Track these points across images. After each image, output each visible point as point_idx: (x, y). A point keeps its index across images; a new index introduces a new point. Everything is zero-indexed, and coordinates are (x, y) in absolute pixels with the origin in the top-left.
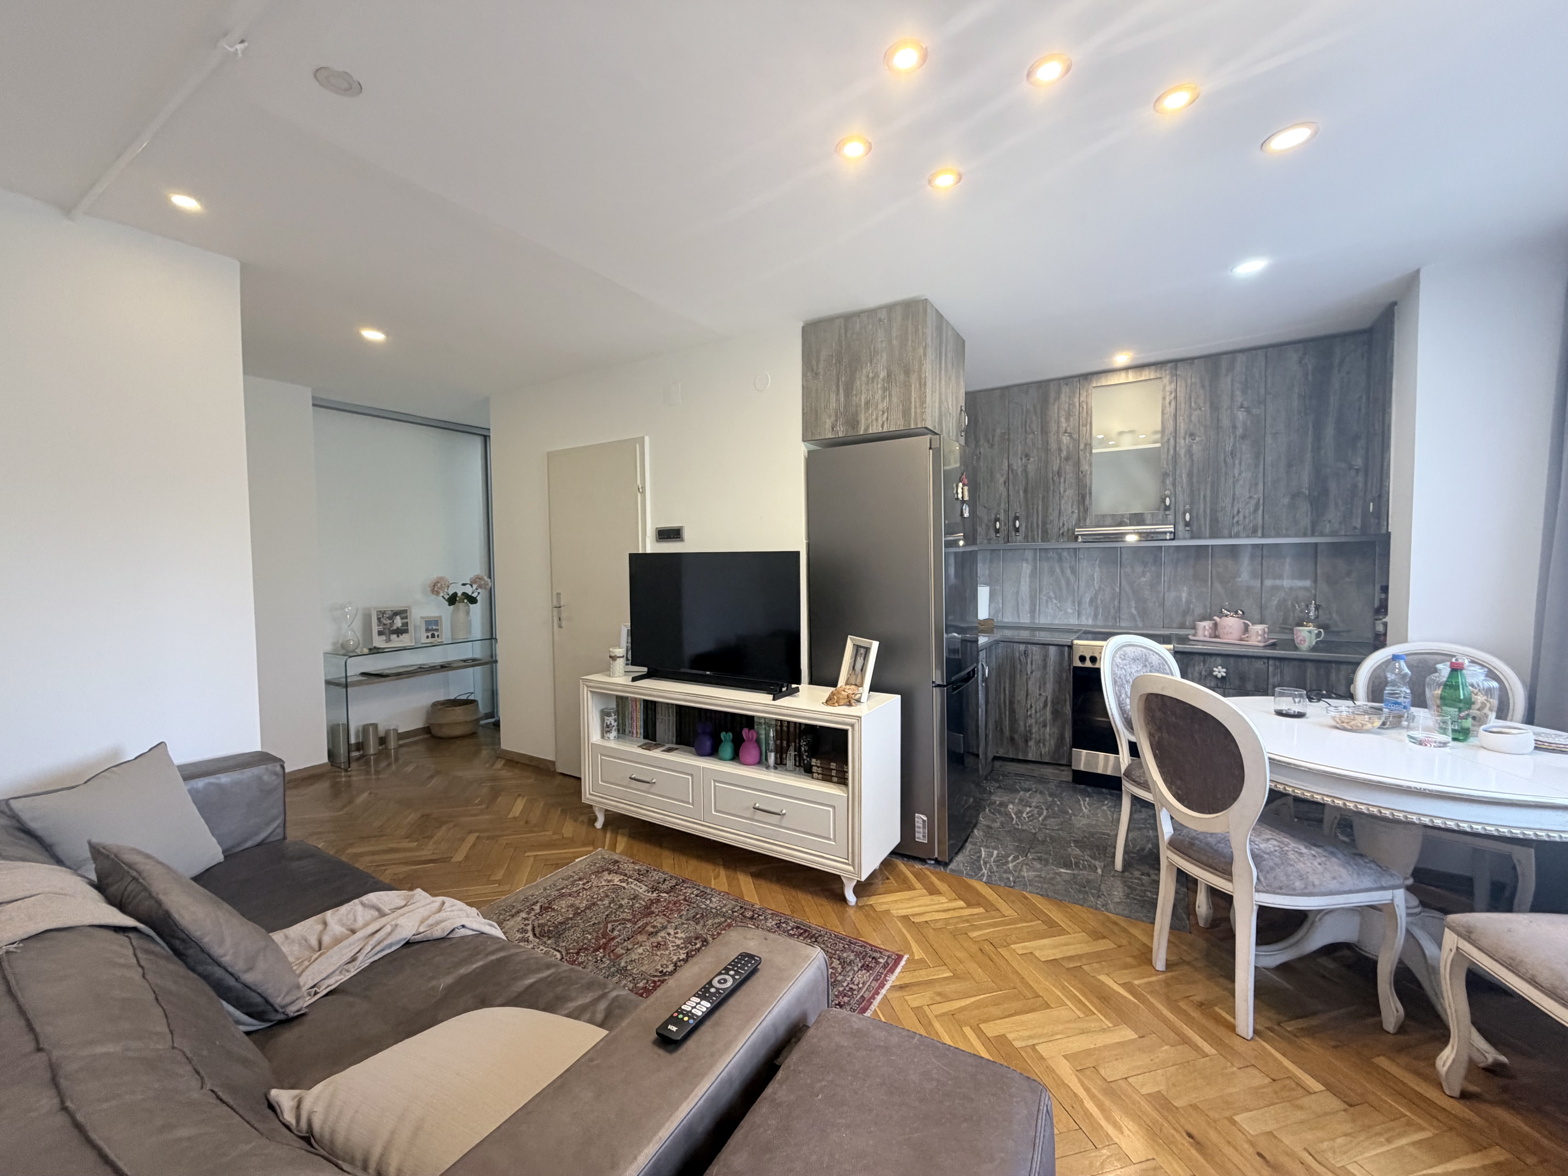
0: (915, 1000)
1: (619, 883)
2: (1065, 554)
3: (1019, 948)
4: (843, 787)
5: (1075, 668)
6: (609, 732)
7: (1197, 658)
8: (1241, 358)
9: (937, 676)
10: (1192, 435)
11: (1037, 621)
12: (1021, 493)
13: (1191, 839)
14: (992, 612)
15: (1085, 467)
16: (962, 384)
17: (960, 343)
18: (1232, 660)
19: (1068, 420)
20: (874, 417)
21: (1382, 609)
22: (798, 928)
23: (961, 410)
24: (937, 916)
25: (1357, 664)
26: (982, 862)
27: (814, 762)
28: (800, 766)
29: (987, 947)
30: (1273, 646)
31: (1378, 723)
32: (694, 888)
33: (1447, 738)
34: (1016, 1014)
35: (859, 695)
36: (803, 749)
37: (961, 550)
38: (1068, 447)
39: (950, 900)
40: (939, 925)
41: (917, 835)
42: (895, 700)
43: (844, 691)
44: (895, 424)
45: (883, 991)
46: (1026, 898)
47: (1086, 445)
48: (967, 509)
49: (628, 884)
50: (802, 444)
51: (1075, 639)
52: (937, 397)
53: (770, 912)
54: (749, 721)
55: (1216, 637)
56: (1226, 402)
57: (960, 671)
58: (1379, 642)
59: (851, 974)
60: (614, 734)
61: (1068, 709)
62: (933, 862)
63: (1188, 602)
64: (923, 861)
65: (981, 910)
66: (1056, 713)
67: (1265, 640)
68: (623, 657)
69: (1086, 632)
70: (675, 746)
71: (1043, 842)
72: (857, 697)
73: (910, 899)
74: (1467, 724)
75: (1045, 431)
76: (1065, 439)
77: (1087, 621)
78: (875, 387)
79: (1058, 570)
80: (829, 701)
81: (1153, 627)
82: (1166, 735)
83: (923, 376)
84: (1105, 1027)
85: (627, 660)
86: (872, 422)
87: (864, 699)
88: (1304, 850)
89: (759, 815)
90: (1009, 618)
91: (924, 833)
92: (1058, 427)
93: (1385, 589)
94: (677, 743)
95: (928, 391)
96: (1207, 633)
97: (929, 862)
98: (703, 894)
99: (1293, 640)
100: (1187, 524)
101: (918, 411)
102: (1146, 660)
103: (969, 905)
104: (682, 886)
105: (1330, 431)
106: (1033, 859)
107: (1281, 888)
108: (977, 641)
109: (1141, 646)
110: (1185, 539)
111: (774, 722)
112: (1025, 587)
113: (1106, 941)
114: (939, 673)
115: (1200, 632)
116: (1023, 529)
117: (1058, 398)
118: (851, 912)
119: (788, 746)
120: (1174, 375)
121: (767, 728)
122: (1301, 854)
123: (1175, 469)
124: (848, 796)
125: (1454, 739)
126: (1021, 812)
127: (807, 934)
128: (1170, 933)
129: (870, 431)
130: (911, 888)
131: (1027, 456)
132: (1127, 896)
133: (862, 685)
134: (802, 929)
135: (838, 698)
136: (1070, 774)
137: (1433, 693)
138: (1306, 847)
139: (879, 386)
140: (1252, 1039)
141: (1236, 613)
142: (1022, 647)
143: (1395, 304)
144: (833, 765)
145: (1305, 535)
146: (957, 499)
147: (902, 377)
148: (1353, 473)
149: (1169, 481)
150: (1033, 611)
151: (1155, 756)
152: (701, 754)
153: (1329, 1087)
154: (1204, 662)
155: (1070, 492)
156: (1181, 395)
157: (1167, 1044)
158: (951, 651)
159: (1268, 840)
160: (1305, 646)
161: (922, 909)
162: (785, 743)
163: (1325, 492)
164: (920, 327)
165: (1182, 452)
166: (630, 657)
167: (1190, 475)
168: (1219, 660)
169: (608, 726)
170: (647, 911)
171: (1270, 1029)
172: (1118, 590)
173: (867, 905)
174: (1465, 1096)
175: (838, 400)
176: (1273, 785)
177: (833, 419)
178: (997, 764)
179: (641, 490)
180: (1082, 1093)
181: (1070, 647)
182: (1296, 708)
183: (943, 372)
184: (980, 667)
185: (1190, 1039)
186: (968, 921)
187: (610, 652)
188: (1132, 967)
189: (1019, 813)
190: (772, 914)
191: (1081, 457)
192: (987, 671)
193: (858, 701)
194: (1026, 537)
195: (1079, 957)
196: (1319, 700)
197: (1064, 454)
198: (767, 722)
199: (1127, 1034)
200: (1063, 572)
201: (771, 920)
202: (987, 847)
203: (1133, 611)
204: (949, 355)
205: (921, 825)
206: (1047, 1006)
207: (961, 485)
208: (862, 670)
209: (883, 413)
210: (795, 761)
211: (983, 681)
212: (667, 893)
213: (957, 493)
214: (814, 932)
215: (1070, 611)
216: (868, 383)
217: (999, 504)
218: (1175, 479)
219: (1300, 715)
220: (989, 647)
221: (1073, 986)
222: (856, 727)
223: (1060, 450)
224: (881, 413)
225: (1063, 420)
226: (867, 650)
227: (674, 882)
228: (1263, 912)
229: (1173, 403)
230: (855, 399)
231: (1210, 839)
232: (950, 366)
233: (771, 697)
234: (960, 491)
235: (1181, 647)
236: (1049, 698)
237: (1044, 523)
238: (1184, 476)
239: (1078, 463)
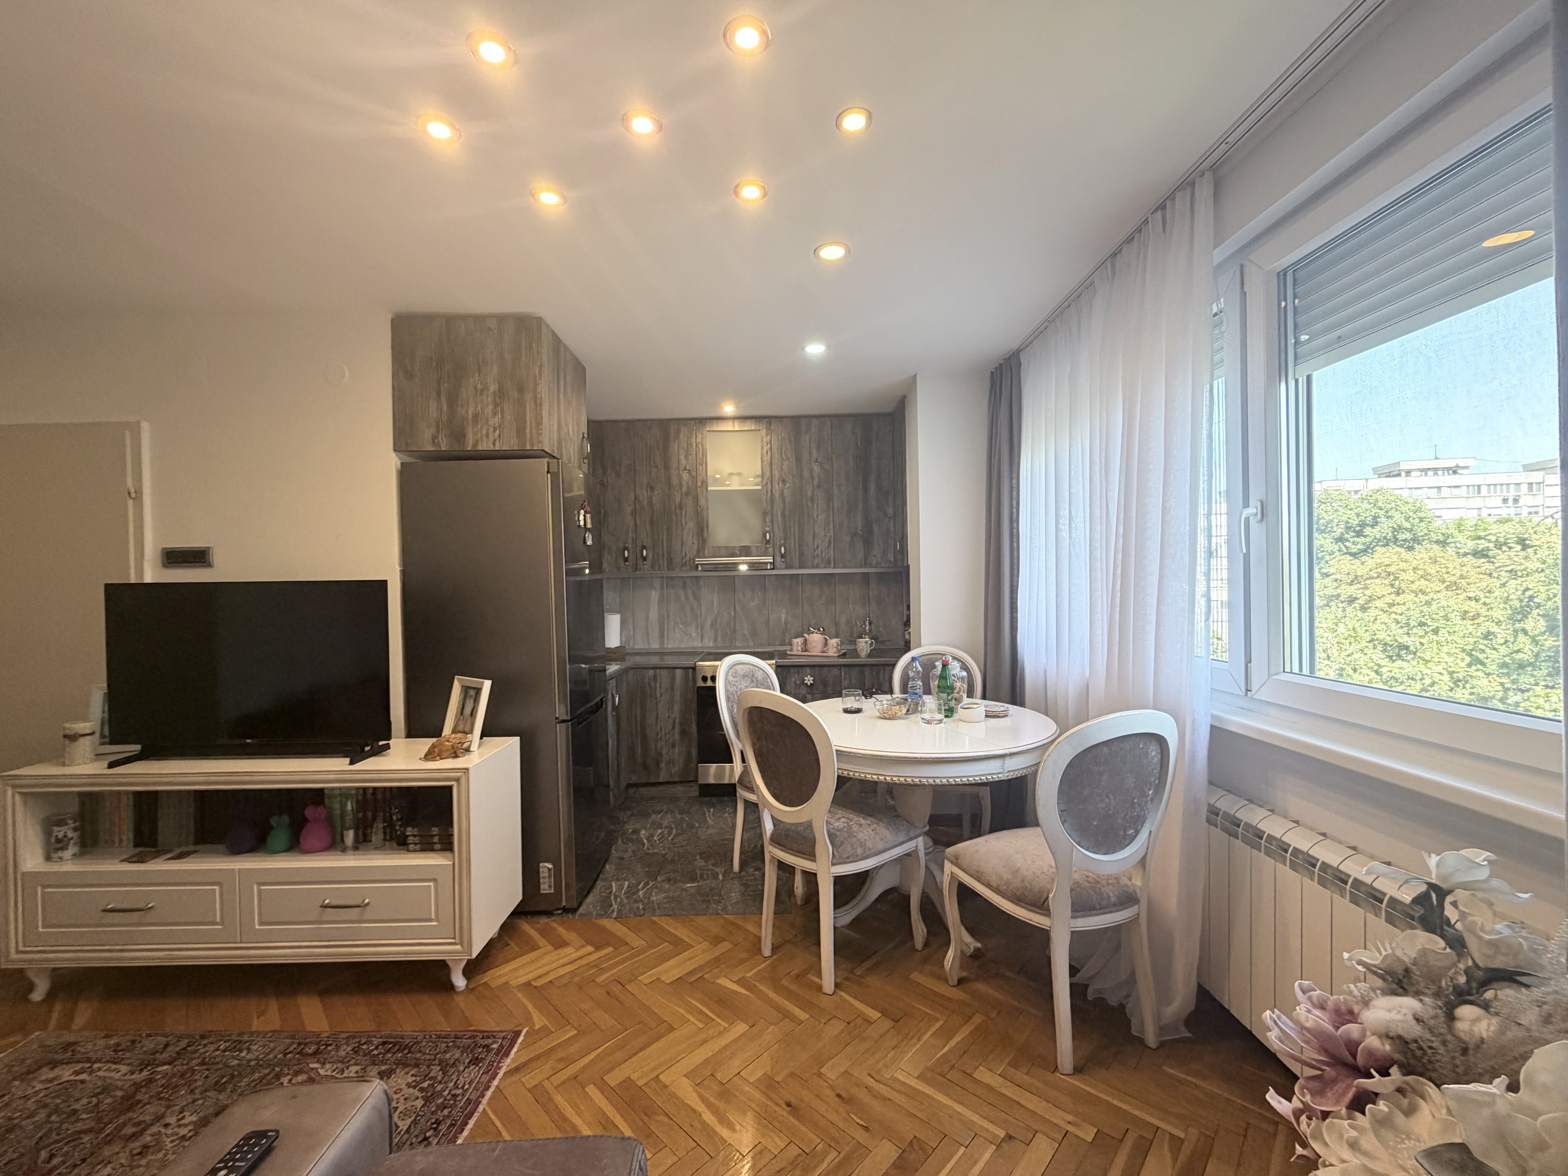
0: (530, 1079)
1: (72, 1078)
2: (689, 582)
3: (645, 978)
4: (448, 854)
5: (699, 688)
6: (62, 849)
7: (792, 670)
8: (815, 422)
9: (561, 711)
10: (784, 481)
11: (666, 646)
12: (648, 522)
13: (786, 831)
14: (624, 639)
15: (702, 502)
16: (584, 411)
17: (580, 371)
18: (817, 669)
19: (686, 458)
20: (484, 432)
21: (907, 623)
22: (384, 1043)
23: (583, 437)
24: (562, 971)
25: (894, 665)
26: (612, 897)
27: (409, 831)
28: (391, 839)
29: (616, 989)
30: (844, 655)
31: (904, 711)
32: (221, 1040)
33: (941, 716)
34: (642, 1049)
35: (468, 744)
36: (394, 818)
37: (587, 578)
38: (688, 484)
39: (577, 950)
40: (564, 981)
41: (542, 886)
42: (513, 743)
43: (448, 741)
44: (509, 443)
45: (496, 1083)
46: (654, 923)
47: (703, 482)
48: (591, 537)
49: (91, 1073)
50: (393, 455)
51: (699, 661)
52: (556, 420)
53: (344, 1036)
54: (317, 796)
55: (806, 651)
56: (805, 456)
57: (588, 702)
58: (907, 648)
59: (454, 1077)
60: (72, 850)
61: (694, 728)
62: (560, 912)
63: (786, 623)
64: (549, 913)
65: (610, 949)
66: (684, 733)
67: (839, 651)
68: (92, 734)
69: (709, 654)
70: (192, 848)
71: (672, 862)
72: (465, 746)
73: (532, 962)
74: (953, 703)
75: (667, 467)
76: (685, 476)
77: (709, 643)
78: (485, 401)
79: (683, 597)
80: (430, 756)
81: (761, 645)
82: (764, 742)
83: (539, 396)
84: (721, 1029)
85: (102, 736)
86: (482, 437)
87: (474, 747)
88: (863, 822)
89: (331, 914)
90: (640, 645)
91: (550, 882)
92: (679, 463)
93: (908, 607)
94: (196, 843)
95: (545, 412)
96: (799, 648)
97: (556, 912)
98: (237, 1045)
99: (856, 650)
100: (782, 556)
101: (534, 432)
102: (753, 675)
103: (598, 948)
104: (199, 1045)
105: (872, 487)
106: (663, 881)
107: (848, 857)
108: (605, 670)
109: (748, 664)
110: (781, 569)
111: (353, 792)
112: (654, 614)
113: (725, 943)
114: (563, 707)
115: (795, 648)
116: (650, 557)
117: (677, 437)
118: (459, 1000)
119: (374, 819)
120: (769, 429)
121: (344, 800)
122: (861, 825)
123: (772, 508)
124: (454, 864)
125: (946, 716)
126: (652, 836)
127: (397, 1047)
128: (774, 918)
129: (480, 448)
130: (534, 948)
131: (652, 489)
132: (743, 894)
133: (471, 732)
134: (391, 1043)
135: (440, 751)
136: (696, 788)
137: (934, 684)
138: (864, 818)
139: (490, 399)
140: (834, 992)
141: (819, 630)
142: (651, 672)
143: (905, 397)
144: (435, 830)
145: (861, 567)
146: (579, 526)
147: (516, 395)
148: (887, 519)
149: (768, 519)
150: (662, 636)
151: (758, 762)
152: (237, 849)
153: (884, 1013)
154: (798, 673)
155: (691, 525)
156: (775, 447)
157: (772, 1024)
158: (575, 682)
159: (840, 818)
160: (863, 654)
161: (546, 969)
162: (369, 814)
163: (871, 533)
164: (534, 345)
165: (777, 495)
166: (106, 732)
167: (783, 515)
168: (808, 670)
169: (58, 841)
170: (129, 1102)
171: (846, 979)
172: (733, 614)
173: (480, 985)
174: (961, 981)
175: (440, 409)
176: (840, 772)
177: (433, 430)
178: (631, 791)
179: (133, 495)
180: (700, 1107)
181: (694, 668)
182: (856, 705)
183: (562, 396)
184: (610, 696)
185: (788, 1012)
186: (595, 966)
187: (65, 729)
188: (747, 960)
189: (650, 838)
190: (347, 1038)
191: (699, 493)
192: (617, 699)
193: (468, 750)
194: (653, 566)
195: (701, 968)
196: (871, 697)
197: (684, 489)
198: (345, 794)
199: (741, 1028)
200: (687, 598)
201: (345, 1047)
202: (618, 880)
203: (746, 632)
204: (568, 379)
205: (547, 875)
206: (672, 1029)
207: (582, 512)
208: (472, 714)
209: (495, 430)
210: (385, 833)
211: (613, 710)
212: (169, 1064)
213: (579, 521)
214: (407, 1041)
215: (694, 635)
216: (475, 396)
217: (627, 533)
218: (772, 518)
219: (858, 711)
220: (619, 675)
221: (696, 1000)
222: (463, 781)
223: (681, 485)
224: (492, 429)
225: (682, 457)
226: (478, 691)
227: (184, 1043)
228: (839, 881)
229: (769, 453)
230: (461, 411)
231: (800, 828)
232: (569, 391)
233: (348, 760)
234: (582, 518)
235: (782, 662)
236: (677, 721)
237: (669, 553)
238: (779, 515)
239: (696, 499)
